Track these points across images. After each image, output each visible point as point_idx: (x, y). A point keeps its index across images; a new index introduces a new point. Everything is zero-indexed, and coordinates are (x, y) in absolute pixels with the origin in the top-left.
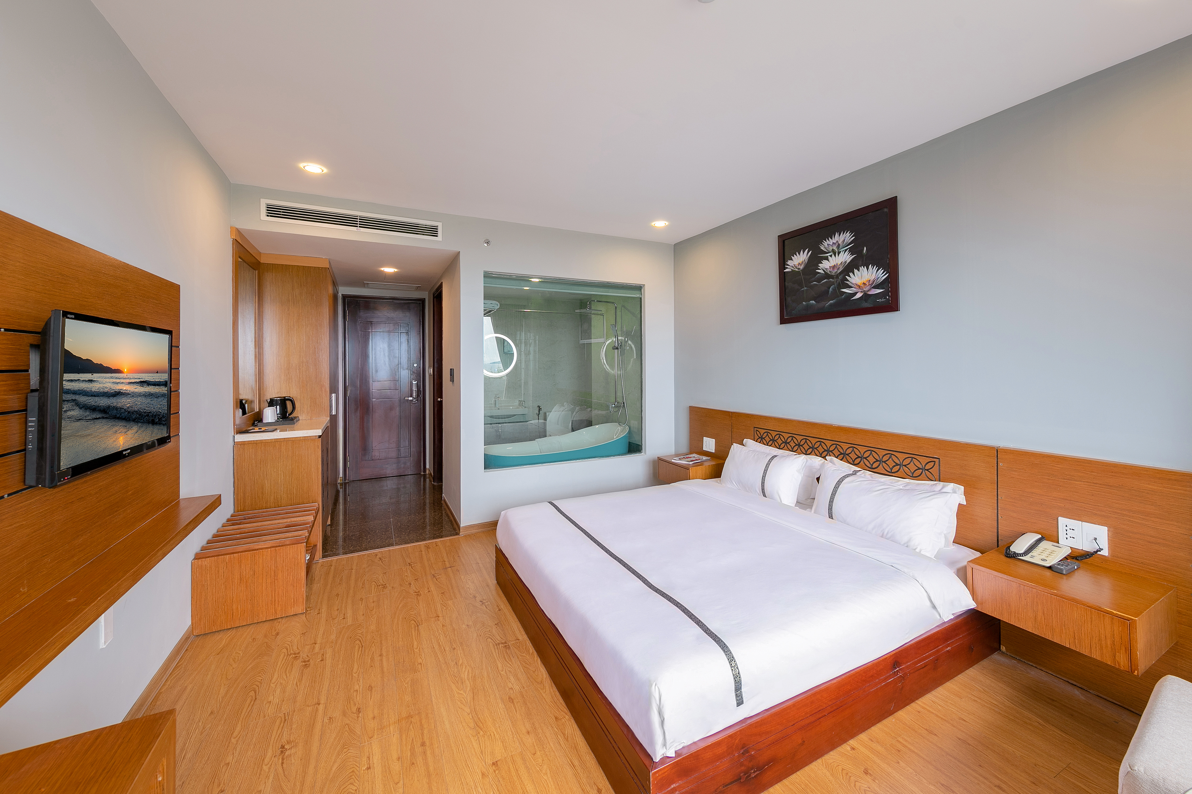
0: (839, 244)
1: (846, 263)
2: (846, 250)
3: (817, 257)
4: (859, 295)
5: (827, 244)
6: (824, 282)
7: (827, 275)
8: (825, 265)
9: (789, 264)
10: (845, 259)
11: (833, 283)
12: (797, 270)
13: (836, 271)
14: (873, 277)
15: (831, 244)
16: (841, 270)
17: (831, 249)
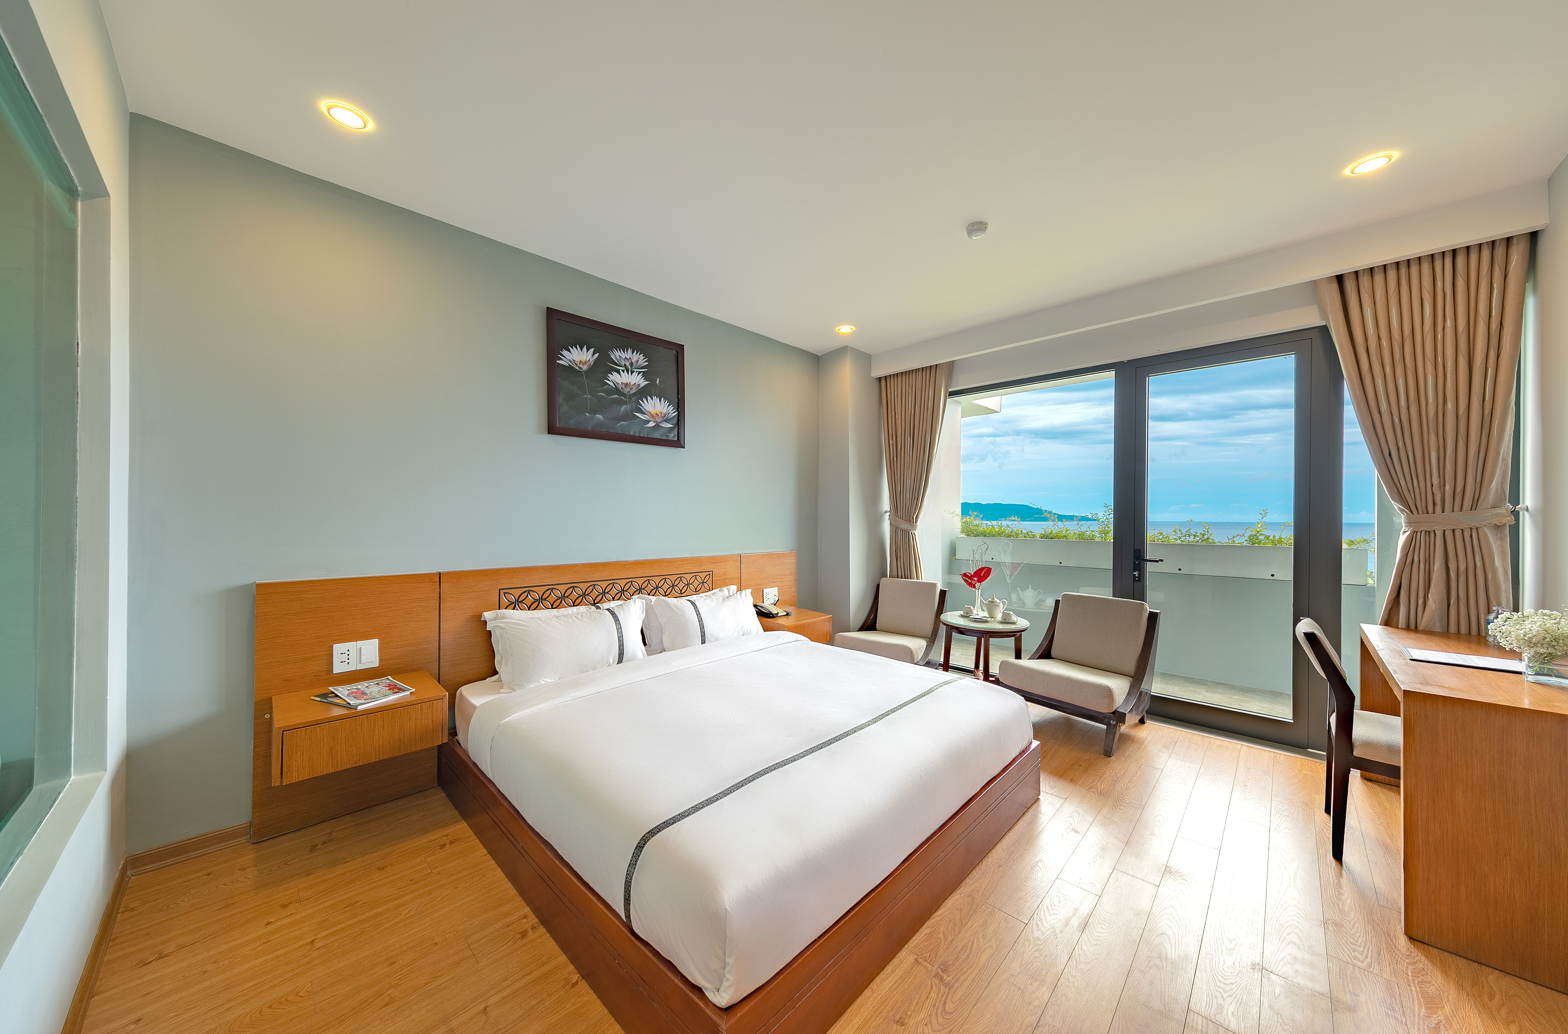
0: (632, 362)
1: (639, 386)
2: (639, 373)
3: (604, 366)
4: (651, 424)
5: (617, 355)
6: (614, 397)
7: (617, 390)
8: (617, 379)
9: (564, 355)
10: (639, 382)
11: (625, 403)
12: (577, 368)
13: (629, 390)
14: (664, 411)
15: (624, 358)
16: (634, 391)
17: (623, 363)
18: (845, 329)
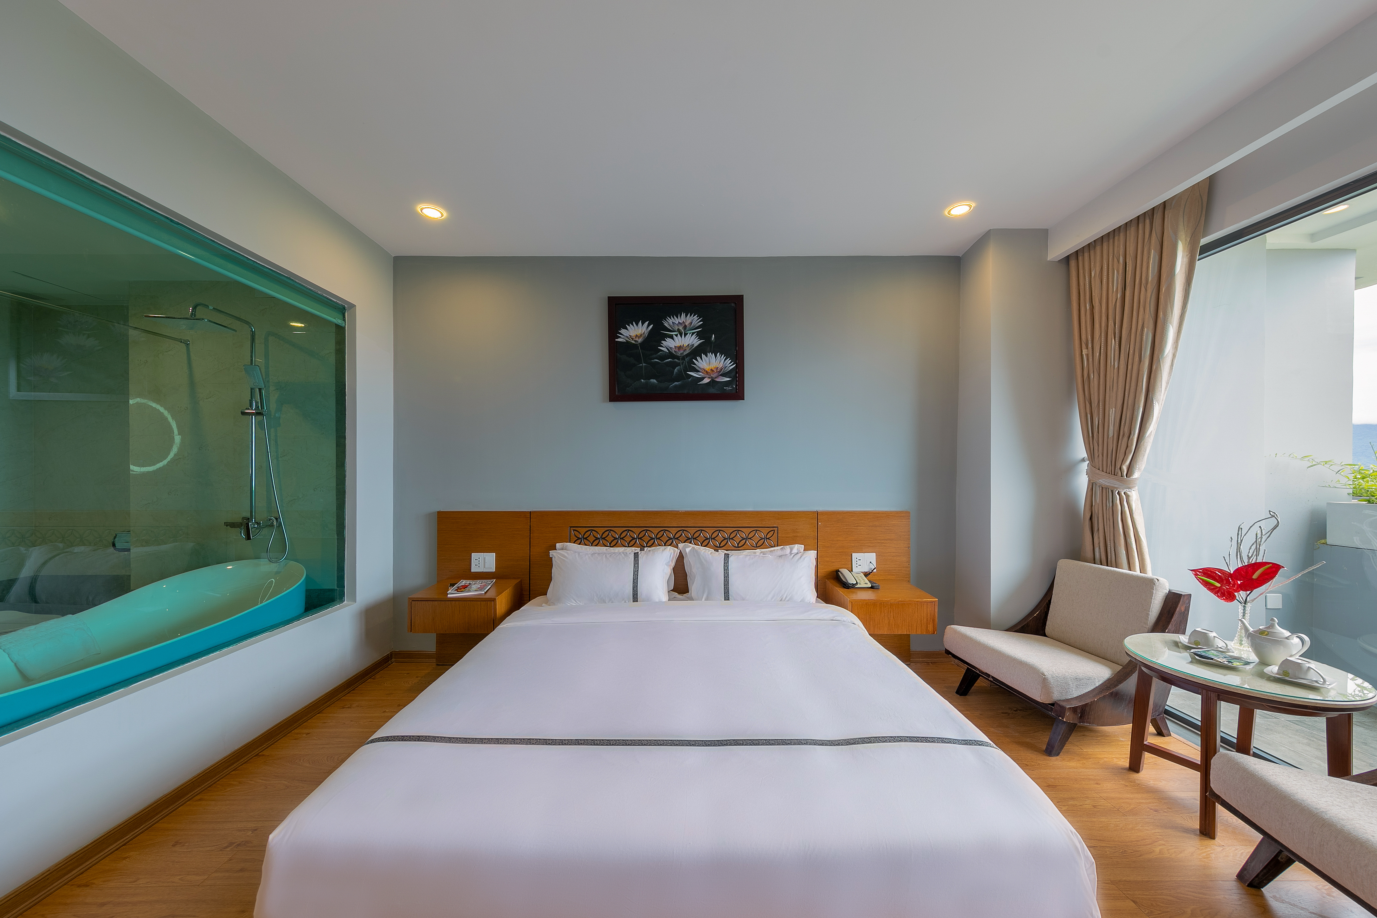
0: (685, 325)
1: (693, 346)
2: (693, 333)
3: (658, 334)
4: (706, 381)
5: (670, 322)
6: (668, 362)
7: (670, 355)
8: (670, 344)
9: (622, 333)
10: (692, 342)
11: (678, 365)
12: (633, 342)
13: (682, 352)
14: (721, 365)
15: (677, 323)
16: (687, 352)
17: (676, 328)
18: (960, 210)
